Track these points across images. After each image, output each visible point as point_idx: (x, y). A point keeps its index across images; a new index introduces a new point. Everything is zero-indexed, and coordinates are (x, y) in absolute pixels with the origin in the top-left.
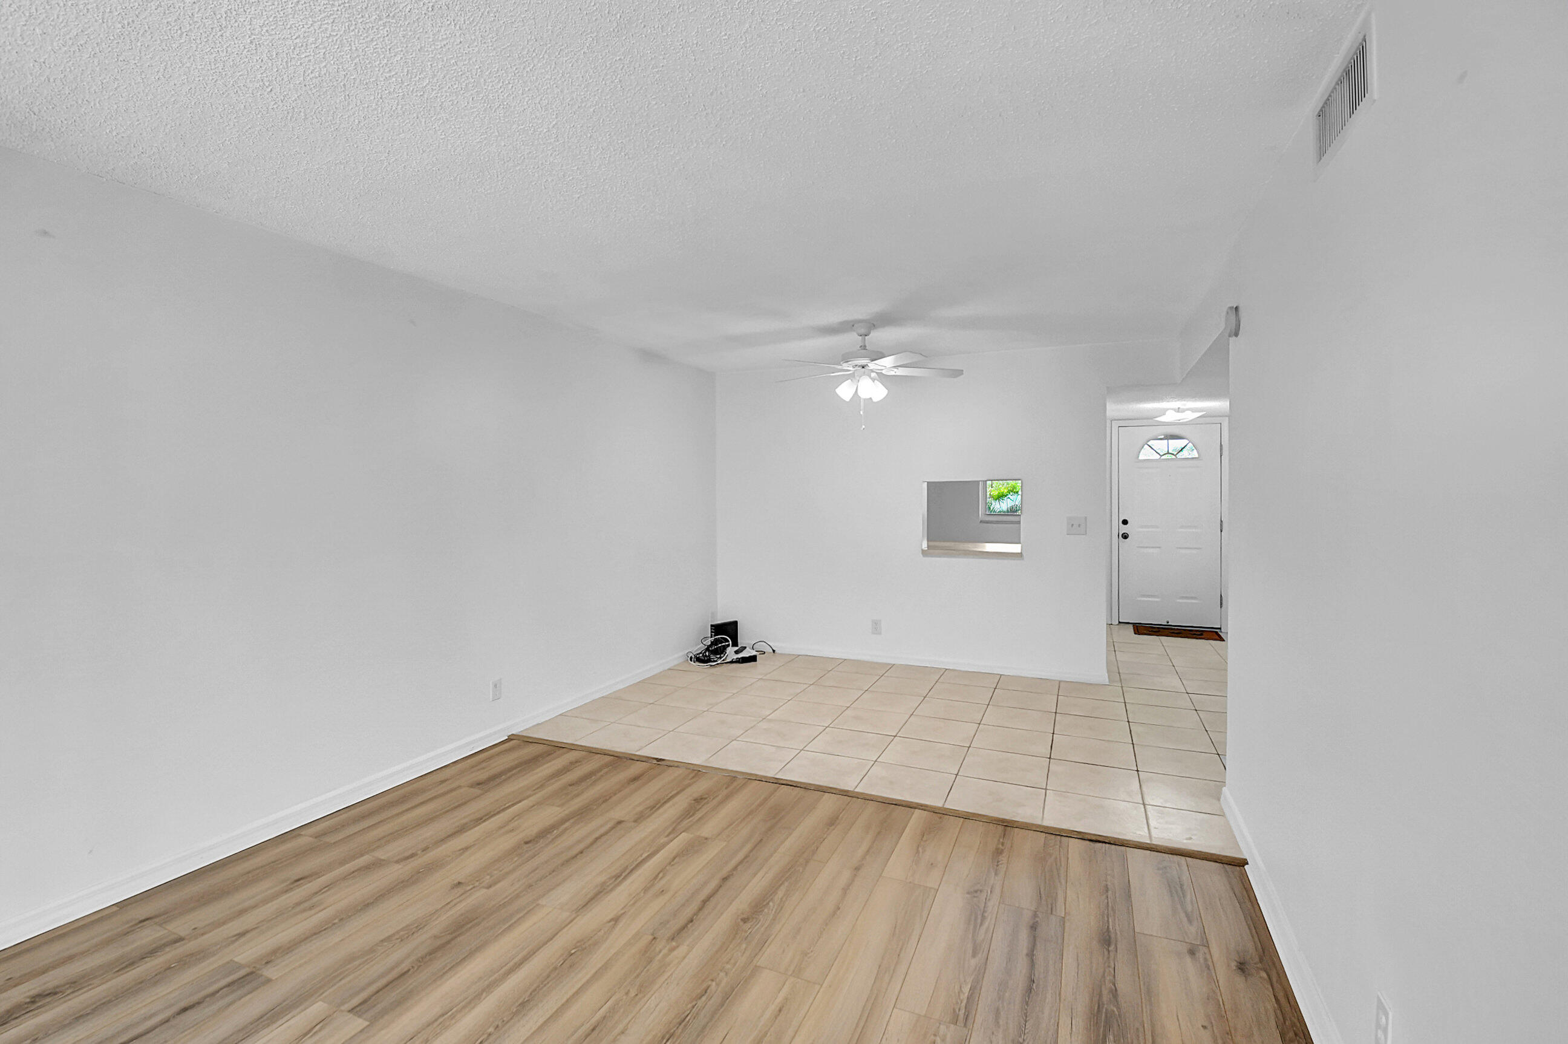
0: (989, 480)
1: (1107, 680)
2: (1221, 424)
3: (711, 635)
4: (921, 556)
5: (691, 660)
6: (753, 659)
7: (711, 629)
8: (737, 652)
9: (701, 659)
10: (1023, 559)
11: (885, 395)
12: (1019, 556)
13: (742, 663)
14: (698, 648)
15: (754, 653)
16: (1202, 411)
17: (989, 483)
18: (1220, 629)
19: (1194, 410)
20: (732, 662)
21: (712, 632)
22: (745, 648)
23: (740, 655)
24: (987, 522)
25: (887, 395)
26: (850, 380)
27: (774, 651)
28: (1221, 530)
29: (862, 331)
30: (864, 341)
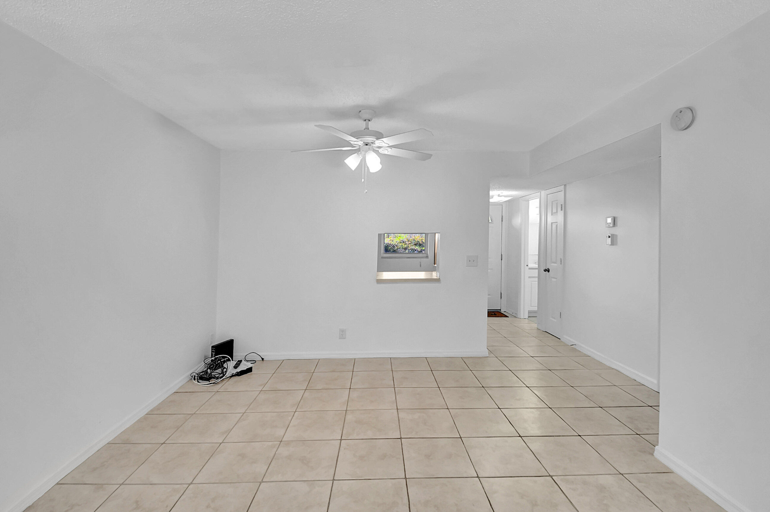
0: (386, 233)
1: (488, 355)
2: (502, 205)
3: (212, 356)
4: (376, 283)
5: (194, 379)
6: (249, 370)
7: (212, 349)
8: (235, 367)
9: (204, 377)
10: (440, 283)
11: (380, 168)
12: (438, 280)
13: (240, 375)
14: (200, 367)
15: (249, 365)
16: (511, 197)
17: (386, 235)
18: (500, 310)
19: (505, 196)
20: (233, 376)
21: (212, 352)
22: (241, 361)
23: (239, 370)
24: (385, 258)
25: (381, 169)
26: (356, 154)
27: (263, 359)
28: (502, 260)
29: (367, 116)
30: (367, 125)
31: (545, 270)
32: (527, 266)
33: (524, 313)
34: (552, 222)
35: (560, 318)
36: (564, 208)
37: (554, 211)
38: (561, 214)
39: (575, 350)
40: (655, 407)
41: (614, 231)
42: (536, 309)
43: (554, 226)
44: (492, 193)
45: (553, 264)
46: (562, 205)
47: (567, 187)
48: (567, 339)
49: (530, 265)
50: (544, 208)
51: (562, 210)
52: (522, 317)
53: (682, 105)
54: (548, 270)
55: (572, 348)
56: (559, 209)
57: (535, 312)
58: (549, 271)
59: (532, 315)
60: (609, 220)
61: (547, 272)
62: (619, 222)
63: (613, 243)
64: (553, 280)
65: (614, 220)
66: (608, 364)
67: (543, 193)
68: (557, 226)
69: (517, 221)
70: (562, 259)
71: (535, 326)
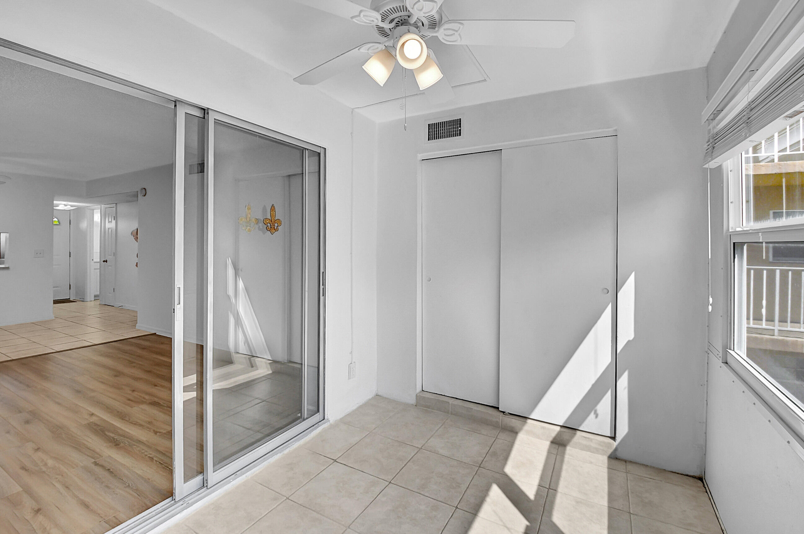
1: (54, 319)
2: (69, 212)
10: (9, 270)
12: (6, 268)
16: (76, 207)
18: (69, 299)
28: (70, 257)
31: (104, 261)
32: (93, 260)
34: (109, 227)
35: (114, 292)
37: (110, 220)
38: (114, 222)
39: (123, 309)
43: (110, 230)
45: (109, 257)
46: (114, 217)
47: (118, 205)
48: (117, 304)
49: (95, 260)
50: (104, 216)
51: (114, 220)
52: (88, 300)
57: (98, 295)
58: (107, 262)
59: (96, 297)
61: (105, 262)
64: (110, 267)
67: (103, 206)
68: (112, 230)
69: (84, 225)
70: (115, 253)
71: (99, 303)
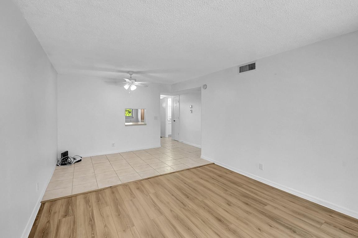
1: (161, 147)
4: (124, 126)
12: (145, 124)
16: (164, 97)
26: (128, 85)
29: (131, 74)
30: (131, 76)
32: (168, 120)
33: (167, 136)
35: (178, 135)
36: (179, 102)
37: (176, 103)
38: (178, 104)
39: (183, 143)
40: (201, 151)
41: (192, 109)
42: (171, 134)
43: (176, 107)
44: (161, 96)
45: (176, 119)
47: (180, 96)
48: (180, 141)
50: (173, 101)
53: (204, 84)
54: (175, 121)
55: (182, 143)
56: (178, 102)
57: (171, 135)
59: (170, 136)
60: (191, 106)
62: (193, 107)
63: (192, 112)
64: (176, 124)
65: (192, 106)
66: (190, 145)
67: (173, 96)
69: (164, 105)
70: (178, 117)
71: (171, 139)
